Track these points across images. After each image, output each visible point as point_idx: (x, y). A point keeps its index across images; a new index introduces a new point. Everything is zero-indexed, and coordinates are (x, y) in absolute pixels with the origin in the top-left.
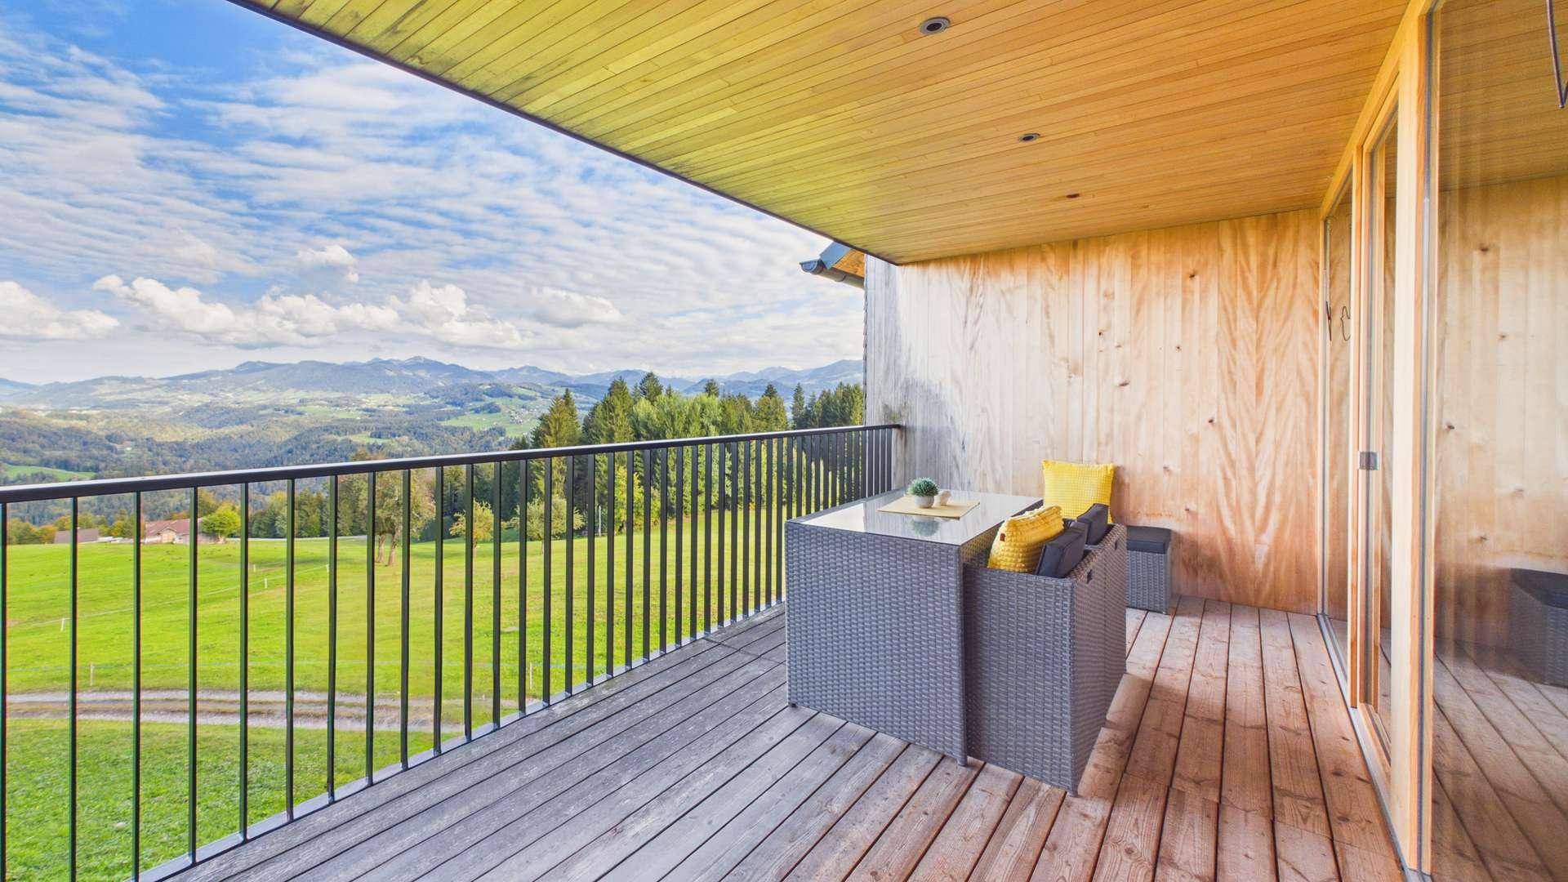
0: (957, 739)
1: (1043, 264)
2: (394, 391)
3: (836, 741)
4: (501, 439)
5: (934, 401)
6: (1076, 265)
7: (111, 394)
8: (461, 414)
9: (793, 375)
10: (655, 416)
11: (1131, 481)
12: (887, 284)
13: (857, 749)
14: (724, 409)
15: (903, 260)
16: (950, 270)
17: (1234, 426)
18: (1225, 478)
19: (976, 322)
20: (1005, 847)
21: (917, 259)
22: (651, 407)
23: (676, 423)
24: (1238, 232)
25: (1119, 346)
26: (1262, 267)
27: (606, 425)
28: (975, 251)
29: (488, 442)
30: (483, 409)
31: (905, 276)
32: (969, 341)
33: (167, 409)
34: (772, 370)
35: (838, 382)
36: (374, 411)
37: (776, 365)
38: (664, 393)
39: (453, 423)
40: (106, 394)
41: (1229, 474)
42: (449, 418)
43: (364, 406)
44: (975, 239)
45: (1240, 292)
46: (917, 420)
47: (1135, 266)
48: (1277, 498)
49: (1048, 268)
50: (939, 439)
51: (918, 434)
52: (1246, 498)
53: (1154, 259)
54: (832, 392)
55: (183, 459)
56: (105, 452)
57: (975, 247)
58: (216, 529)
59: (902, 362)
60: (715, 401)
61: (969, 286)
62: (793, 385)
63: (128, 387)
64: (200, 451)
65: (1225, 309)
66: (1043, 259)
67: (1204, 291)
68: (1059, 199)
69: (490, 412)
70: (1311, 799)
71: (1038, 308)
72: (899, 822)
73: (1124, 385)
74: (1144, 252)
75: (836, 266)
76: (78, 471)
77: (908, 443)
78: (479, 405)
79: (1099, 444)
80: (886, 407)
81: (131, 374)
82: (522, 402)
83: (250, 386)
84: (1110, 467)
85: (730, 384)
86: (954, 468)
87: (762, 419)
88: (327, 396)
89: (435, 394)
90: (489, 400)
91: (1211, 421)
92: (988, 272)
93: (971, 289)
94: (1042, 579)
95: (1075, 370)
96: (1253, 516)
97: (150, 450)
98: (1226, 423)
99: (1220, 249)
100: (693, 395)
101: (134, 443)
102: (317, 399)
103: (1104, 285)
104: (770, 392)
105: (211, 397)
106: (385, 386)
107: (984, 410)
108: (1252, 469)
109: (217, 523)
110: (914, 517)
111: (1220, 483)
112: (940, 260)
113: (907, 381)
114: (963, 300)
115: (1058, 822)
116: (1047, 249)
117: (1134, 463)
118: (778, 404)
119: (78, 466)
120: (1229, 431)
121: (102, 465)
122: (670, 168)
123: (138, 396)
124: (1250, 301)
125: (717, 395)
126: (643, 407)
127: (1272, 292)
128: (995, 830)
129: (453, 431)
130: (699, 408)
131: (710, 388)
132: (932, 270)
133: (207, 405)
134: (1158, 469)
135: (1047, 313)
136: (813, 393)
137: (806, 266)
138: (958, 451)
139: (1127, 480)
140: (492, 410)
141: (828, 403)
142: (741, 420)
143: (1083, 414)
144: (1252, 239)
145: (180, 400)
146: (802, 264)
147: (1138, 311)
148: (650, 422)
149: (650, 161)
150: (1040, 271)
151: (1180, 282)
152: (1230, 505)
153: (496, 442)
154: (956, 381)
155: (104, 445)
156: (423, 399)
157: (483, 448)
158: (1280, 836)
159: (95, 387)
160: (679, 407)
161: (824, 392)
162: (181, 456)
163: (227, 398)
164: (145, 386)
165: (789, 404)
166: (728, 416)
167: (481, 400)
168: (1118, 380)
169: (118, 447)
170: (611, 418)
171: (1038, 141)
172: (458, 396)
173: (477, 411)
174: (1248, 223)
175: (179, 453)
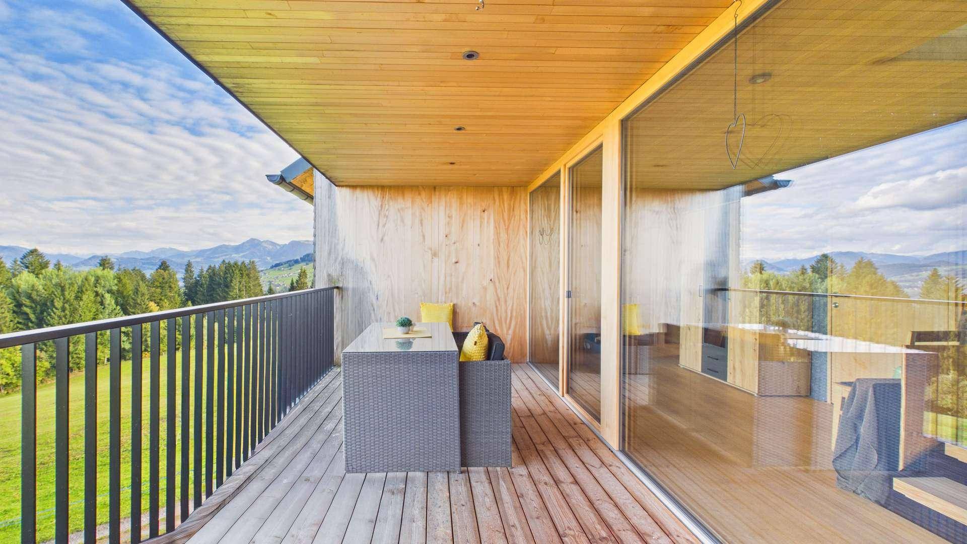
0: (458, 459)
1: (419, 197)
3: (389, 487)
5: (359, 271)
6: (435, 199)
9: (182, 255)
10: (41, 287)
11: (461, 311)
12: (329, 197)
13: (404, 486)
14: (120, 280)
15: (341, 184)
16: (369, 193)
17: (499, 282)
18: (496, 307)
19: (384, 226)
20: (506, 505)
21: (350, 184)
22: (35, 280)
23: (66, 293)
24: (500, 193)
25: (454, 243)
26: (509, 209)
28: (383, 184)
31: (342, 194)
32: (380, 236)
34: (163, 250)
35: (221, 260)
37: (167, 246)
38: (51, 267)
41: (498, 304)
44: (386, 177)
45: (501, 221)
46: (349, 283)
47: (461, 204)
48: (514, 314)
49: (422, 199)
50: (363, 294)
51: (350, 292)
52: (504, 315)
53: (469, 201)
54: (217, 266)
57: (386, 182)
59: (340, 247)
60: (110, 274)
61: (380, 204)
62: (185, 261)
65: (496, 228)
66: (420, 194)
67: (489, 218)
68: (445, 164)
70: (576, 437)
71: (417, 221)
72: (455, 516)
73: (457, 262)
74: (465, 196)
75: (292, 181)
77: (344, 298)
79: (446, 293)
80: (329, 275)
84: (452, 304)
85: (121, 260)
86: (372, 312)
87: (157, 287)
91: (491, 280)
92: (391, 198)
93: (382, 205)
94: (493, 362)
95: (435, 255)
96: (506, 323)
98: (497, 281)
99: (494, 200)
100: (85, 269)
103: (448, 212)
104: (164, 266)
107: (389, 276)
108: (506, 301)
110: (399, 340)
111: (495, 309)
112: (363, 187)
113: (342, 259)
114: (377, 213)
115: (515, 483)
116: (421, 188)
117: (461, 303)
118: (171, 276)
120: (497, 284)
122: (229, 86)
124: (505, 224)
125: (112, 268)
126: (25, 280)
127: (512, 221)
128: (497, 500)
130: (93, 279)
131: (104, 263)
132: (358, 192)
134: (470, 304)
135: (422, 224)
136: (200, 268)
137: (270, 178)
138: (374, 301)
139: (458, 310)
141: (214, 274)
142: (137, 289)
143: (439, 278)
144: (505, 197)
146: (267, 176)
147: (462, 226)
148: (34, 293)
149: (215, 75)
150: (418, 200)
151: (479, 214)
152: (498, 319)
154: (373, 259)
158: (579, 454)
160: (70, 279)
161: (210, 266)
165: (180, 275)
166: (124, 286)
168: (454, 260)
171: (463, 131)
174: (504, 189)
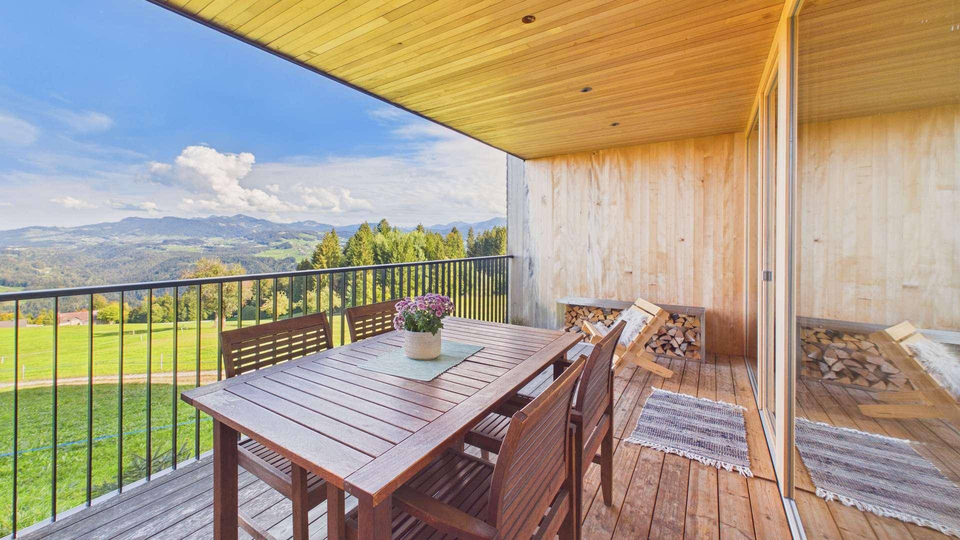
2: (224, 236)
4: (293, 264)
7: (35, 237)
8: (267, 249)
27: (357, 248)
29: (284, 266)
30: (281, 246)
33: (74, 247)
36: (212, 248)
39: (262, 255)
40: (32, 238)
42: (260, 252)
43: (205, 245)
55: (85, 278)
56: (32, 274)
58: (108, 317)
63: (47, 233)
64: (97, 273)
69: (286, 248)
76: (12, 286)
78: (279, 244)
81: (49, 225)
82: (306, 242)
83: (130, 232)
88: (182, 239)
89: (250, 237)
90: (285, 241)
97: (62, 273)
101: (51, 268)
102: (175, 240)
105: (103, 240)
106: (219, 232)
109: (109, 313)
119: (13, 283)
121: (29, 283)
123: (54, 239)
129: (262, 260)
133: (101, 244)
140: (287, 246)
145: (84, 241)
153: (290, 266)
155: (31, 270)
156: (243, 240)
157: (281, 270)
159: (24, 233)
162: (84, 277)
163: (115, 240)
164: (58, 233)
167: (280, 241)
169: (40, 271)
170: (360, 245)
172: (265, 238)
173: (277, 248)
175: (83, 275)
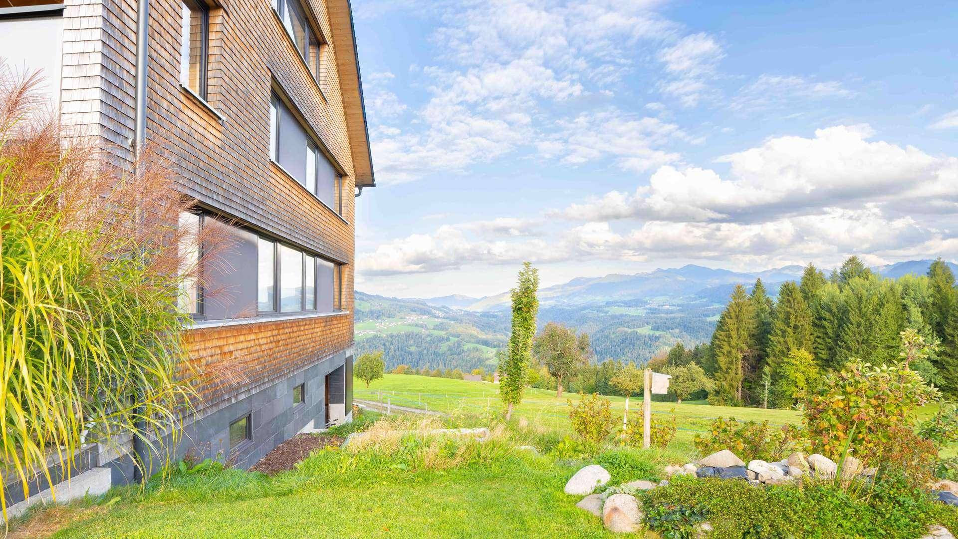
2: (671, 294)
10: (840, 299)
43: (648, 307)
88: (624, 299)
89: (703, 294)
102: (617, 302)
119: (491, 344)
148: (834, 305)
156: (693, 299)
160: (874, 289)
172: (723, 295)
